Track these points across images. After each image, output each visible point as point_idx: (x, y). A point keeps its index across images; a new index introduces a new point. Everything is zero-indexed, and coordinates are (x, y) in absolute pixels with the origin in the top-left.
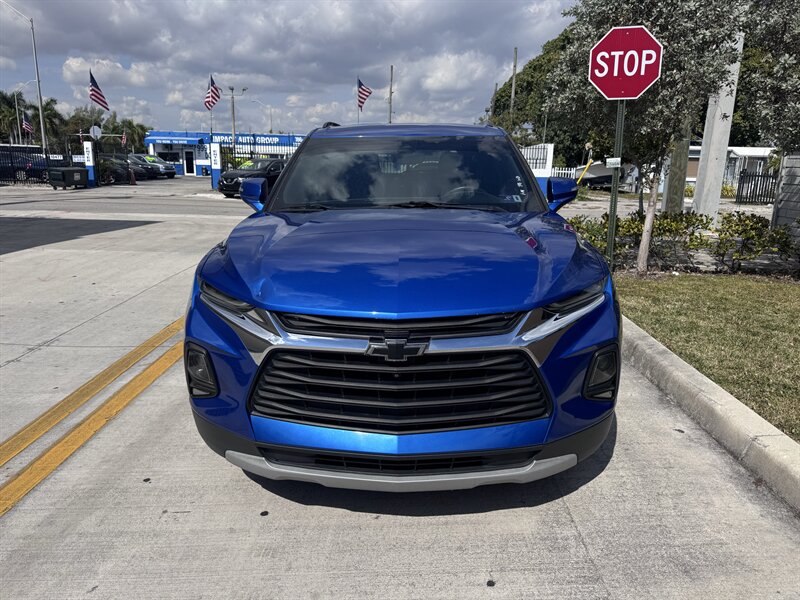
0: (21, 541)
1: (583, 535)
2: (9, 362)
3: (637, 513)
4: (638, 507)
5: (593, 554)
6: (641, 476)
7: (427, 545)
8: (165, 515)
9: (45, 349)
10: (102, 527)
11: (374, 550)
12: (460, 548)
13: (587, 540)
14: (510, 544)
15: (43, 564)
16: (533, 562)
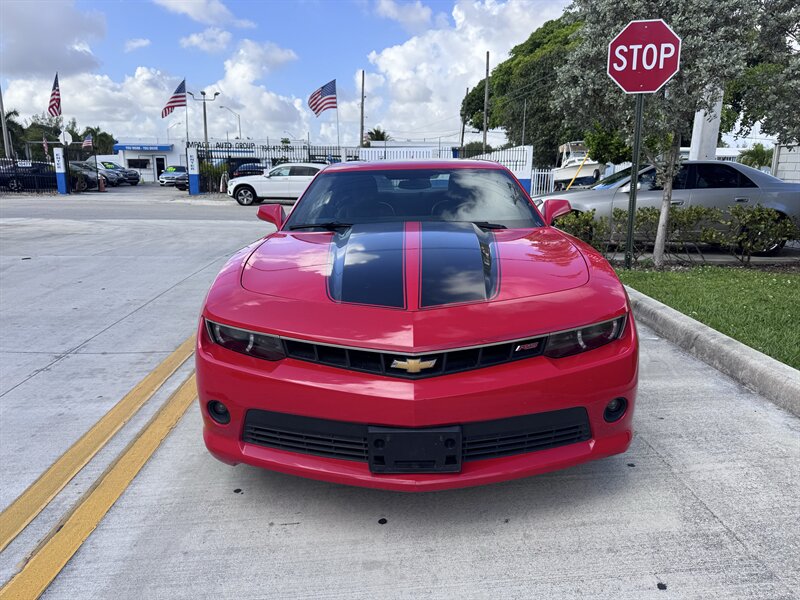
0: (121, 563)
1: (733, 530)
2: (38, 371)
3: (776, 505)
4: (776, 499)
5: (753, 551)
6: (761, 466)
7: (573, 548)
8: (273, 528)
9: (73, 357)
10: (207, 543)
11: (519, 556)
12: (610, 550)
13: (739, 535)
14: (662, 543)
15: (155, 588)
16: (694, 561)
